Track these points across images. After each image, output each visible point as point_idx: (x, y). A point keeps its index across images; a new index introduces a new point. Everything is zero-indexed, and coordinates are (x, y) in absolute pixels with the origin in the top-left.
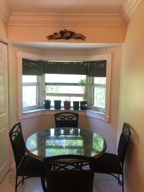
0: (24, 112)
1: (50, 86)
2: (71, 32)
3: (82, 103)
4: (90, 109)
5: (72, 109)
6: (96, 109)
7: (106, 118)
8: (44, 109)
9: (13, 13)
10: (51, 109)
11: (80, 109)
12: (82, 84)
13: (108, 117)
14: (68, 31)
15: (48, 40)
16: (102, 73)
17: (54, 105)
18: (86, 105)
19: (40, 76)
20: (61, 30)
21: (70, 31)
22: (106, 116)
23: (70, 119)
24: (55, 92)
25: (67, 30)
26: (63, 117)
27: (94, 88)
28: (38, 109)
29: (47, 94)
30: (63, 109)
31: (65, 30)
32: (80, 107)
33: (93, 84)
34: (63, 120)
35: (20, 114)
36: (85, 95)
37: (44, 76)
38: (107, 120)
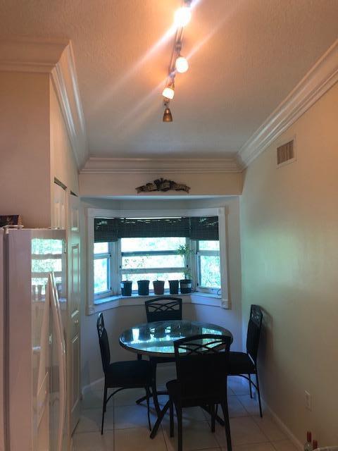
0: (96, 302)
1: (130, 258)
2: (170, 182)
3: (182, 282)
4: (195, 291)
5: (168, 294)
6: (206, 290)
7: (223, 303)
8: (121, 297)
9: (91, 158)
10: (133, 295)
11: (180, 293)
12: (181, 252)
13: (227, 300)
14: (166, 181)
15: (138, 193)
16: (212, 234)
17: (137, 289)
18: (190, 286)
19: (114, 243)
20: (156, 179)
21: (168, 179)
22: (224, 300)
23: (168, 308)
24: (140, 267)
25: (164, 179)
26: (158, 306)
27: (199, 257)
28: (111, 296)
29: (124, 270)
30: (152, 294)
31: (161, 179)
32: (179, 290)
33: (198, 250)
34: (158, 310)
35: (90, 306)
36: (187, 270)
37: (120, 242)
38: (225, 306)
